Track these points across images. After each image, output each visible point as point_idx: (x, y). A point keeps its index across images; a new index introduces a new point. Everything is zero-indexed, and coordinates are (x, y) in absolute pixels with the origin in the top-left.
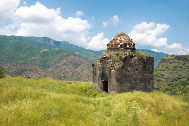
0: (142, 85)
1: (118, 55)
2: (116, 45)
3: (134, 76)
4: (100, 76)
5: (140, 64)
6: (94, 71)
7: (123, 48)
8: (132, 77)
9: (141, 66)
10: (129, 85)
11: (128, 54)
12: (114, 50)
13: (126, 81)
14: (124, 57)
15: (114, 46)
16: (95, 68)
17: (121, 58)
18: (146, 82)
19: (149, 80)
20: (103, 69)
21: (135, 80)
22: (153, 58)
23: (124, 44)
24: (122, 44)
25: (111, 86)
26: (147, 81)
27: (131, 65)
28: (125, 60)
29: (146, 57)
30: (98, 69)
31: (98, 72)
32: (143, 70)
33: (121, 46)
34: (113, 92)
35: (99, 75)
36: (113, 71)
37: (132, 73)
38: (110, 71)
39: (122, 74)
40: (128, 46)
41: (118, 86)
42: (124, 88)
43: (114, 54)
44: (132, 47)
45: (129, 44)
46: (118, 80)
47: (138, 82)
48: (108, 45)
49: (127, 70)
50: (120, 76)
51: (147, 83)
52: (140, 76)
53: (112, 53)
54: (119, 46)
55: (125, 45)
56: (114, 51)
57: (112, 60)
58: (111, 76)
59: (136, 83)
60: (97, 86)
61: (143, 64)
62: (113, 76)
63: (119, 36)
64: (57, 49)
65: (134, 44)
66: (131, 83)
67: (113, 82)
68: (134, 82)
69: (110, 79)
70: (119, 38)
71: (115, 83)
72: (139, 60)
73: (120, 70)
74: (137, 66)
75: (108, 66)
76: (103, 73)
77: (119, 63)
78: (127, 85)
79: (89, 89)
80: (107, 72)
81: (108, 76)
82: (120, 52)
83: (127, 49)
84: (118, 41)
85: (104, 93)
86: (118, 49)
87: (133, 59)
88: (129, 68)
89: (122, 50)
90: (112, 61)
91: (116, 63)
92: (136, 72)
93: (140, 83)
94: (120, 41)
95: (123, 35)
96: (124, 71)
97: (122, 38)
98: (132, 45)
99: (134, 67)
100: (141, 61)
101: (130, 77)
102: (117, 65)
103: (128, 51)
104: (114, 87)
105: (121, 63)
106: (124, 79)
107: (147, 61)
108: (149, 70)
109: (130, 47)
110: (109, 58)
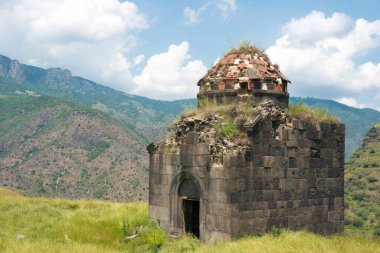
0: (308, 213)
1: (233, 114)
2: (228, 82)
3: (282, 184)
4: (174, 182)
5: (302, 144)
6: (156, 169)
7: (249, 92)
8: (276, 187)
9: (307, 150)
10: (268, 212)
11: (265, 113)
12: (219, 98)
13: (259, 200)
14: (251, 121)
15: (222, 87)
16: (156, 156)
17: (241, 127)
18: (320, 203)
19: (331, 197)
20: (185, 162)
21: (286, 195)
22: (342, 126)
23: (253, 80)
24: (245, 79)
25: (211, 218)
26: (326, 200)
27: (275, 149)
28: (254, 132)
29: (322, 125)
30: (167, 161)
31: (169, 171)
32: (313, 165)
33: (244, 85)
34: (215, 235)
35: (170, 179)
36: (216, 166)
37: (276, 175)
38: (208, 168)
39: (246, 177)
40: (265, 87)
41: (233, 216)
42: (251, 222)
43: (221, 113)
44: (277, 90)
45: (268, 81)
46: (233, 197)
47: (296, 204)
48: (201, 83)
49: (261, 163)
50: (239, 185)
51: (326, 207)
52: (303, 184)
53: (214, 108)
54: (237, 86)
55: (257, 82)
56: (220, 102)
57: (212, 131)
58: (208, 182)
59: (290, 205)
60: (165, 218)
61: (310, 143)
62: (217, 185)
63: (237, 54)
64: (31, 93)
65: (285, 82)
66: (275, 206)
67: (216, 204)
68: (285, 203)
69: (205, 194)
70: (237, 61)
71: (222, 206)
72: (301, 131)
73: (239, 164)
74: (292, 153)
75: (201, 150)
76: (183, 173)
77: (237, 141)
78: (262, 213)
79: (138, 225)
80: (196, 171)
81: (201, 182)
82: (241, 107)
83: (261, 95)
84: (233, 70)
85: (186, 240)
86: (234, 95)
87: (279, 130)
88: (267, 157)
89: (245, 99)
90: (215, 136)
91: (225, 141)
92: (290, 171)
93: (301, 205)
94: (238, 72)
95: (250, 53)
96: (252, 167)
97: (247, 62)
98: (277, 83)
99: (283, 155)
100: (305, 134)
101: (272, 186)
102: (229, 148)
103: (265, 102)
104: (221, 220)
105: (244, 141)
106: (252, 192)
107: (324, 135)
108: (331, 165)
109: (270, 91)
110: (203, 123)
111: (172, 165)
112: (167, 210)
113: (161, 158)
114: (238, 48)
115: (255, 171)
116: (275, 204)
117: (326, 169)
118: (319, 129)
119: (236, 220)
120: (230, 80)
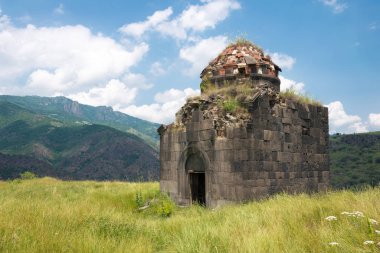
1: (234, 94)
2: (227, 68)
3: (280, 156)
4: (182, 158)
5: (295, 122)
6: (165, 148)
7: (246, 76)
8: (275, 159)
9: (299, 127)
10: (269, 182)
11: (263, 93)
12: (221, 82)
13: (260, 170)
14: (250, 98)
15: (222, 73)
16: (166, 136)
17: (242, 103)
18: (312, 176)
19: (320, 171)
20: (191, 140)
21: (283, 167)
22: (326, 110)
23: (250, 66)
24: (243, 64)
25: (216, 187)
26: (316, 173)
27: (272, 124)
28: (254, 107)
29: (310, 106)
30: (175, 139)
31: (177, 147)
32: (304, 141)
33: (242, 70)
34: (221, 202)
35: (178, 156)
36: (220, 139)
37: (274, 148)
38: (212, 140)
39: (249, 149)
40: (260, 72)
41: (237, 184)
42: (254, 190)
43: (223, 93)
44: (271, 75)
46: (236, 166)
47: (292, 175)
48: (204, 72)
49: (261, 136)
50: (242, 155)
51: (316, 179)
52: (297, 158)
53: (215, 90)
54: (236, 71)
55: (253, 67)
56: (221, 85)
57: (215, 108)
58: (213, 154)
59: (287, 176)
60: (174, 190)
61: (302, 122)
62: (221, 156)
63: (235, 47)
64: (86, 122)
65: (278, 69)
66: (274, 177)
67: (221, 173)
68: (283, 173)
69: (210, 165)
70: (235, 52)
71: (227, 175)
72: (294, 111)
73: (241, 136)
74: (287, 129)
75: (206, 125)
76: (189, 149)
77: (239, 116)
78: (263, 181)
80: (202, 145)
81: (206, 154)
82: (240, 88)
83: (258, 78)
84: (232, 59)
85: (194, 209)
86: (234, 78)
87: (275, 107)
88: (266, 131)
89: (243, 82)
90: (217, 113)
91: (228, 115)
92: (286, 145)
93: (297, 177)
94: (236, 60)
95: (245, 45)
96: (253, 139)
97: (243, 53)
98: (271, 69)
99: (279, 130)
100: (296, 113)
101: (271, 158)
102: (231, 121)
103: (262, 83)
104: (225, 188)
105: (245, 115)
106: (254, 162)
107: (312, 116)
108: (319, 142)
109: (265, 75)
110: (207, 102)
111: (180, 143)
112: (176, 183)
113: (170, 138)
114: (235, 43)
115: (256, 144)
116: (275, 175)
117: (315, 145)
118: (308, 110)
119: (240, 188)
120: (229, 66)
